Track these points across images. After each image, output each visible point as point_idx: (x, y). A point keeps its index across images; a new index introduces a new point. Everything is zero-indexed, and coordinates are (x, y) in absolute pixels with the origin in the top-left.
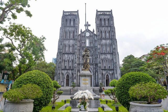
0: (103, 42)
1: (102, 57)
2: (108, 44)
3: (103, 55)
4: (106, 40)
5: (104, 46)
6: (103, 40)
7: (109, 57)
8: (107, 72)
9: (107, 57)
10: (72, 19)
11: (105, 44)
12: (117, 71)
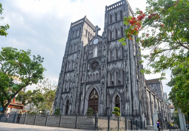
0: (112, 45)
1: (109, 67)
2: (119, 46)
3: (111, 65)
4: (116, 42)
5: (113, 50)
6: (112, 43)
7: (120, 66)
8: (116, 90)
9: (116, 67)
10: (79, 29)
11: (115, 47)
12: (128, 86)
